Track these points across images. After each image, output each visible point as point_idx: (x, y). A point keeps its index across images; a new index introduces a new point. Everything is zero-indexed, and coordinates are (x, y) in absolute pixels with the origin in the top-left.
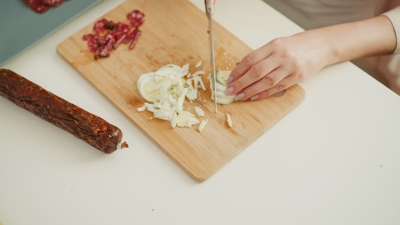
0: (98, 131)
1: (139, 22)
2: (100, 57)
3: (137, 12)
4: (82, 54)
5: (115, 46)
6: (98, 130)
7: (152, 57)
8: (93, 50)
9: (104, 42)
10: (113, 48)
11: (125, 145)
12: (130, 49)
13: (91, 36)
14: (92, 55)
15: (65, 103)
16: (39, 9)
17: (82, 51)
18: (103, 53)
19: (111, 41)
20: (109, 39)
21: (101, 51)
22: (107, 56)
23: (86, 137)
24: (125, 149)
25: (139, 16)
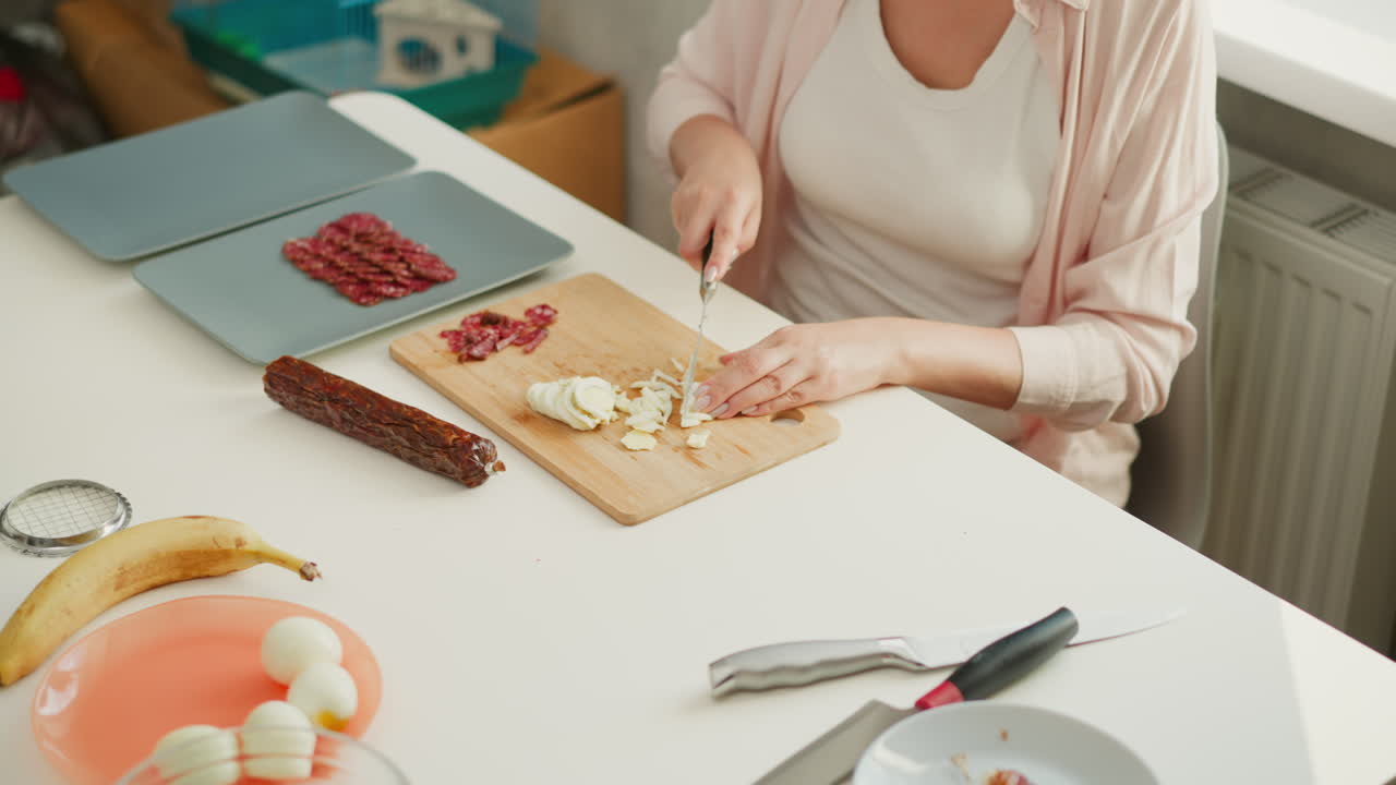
0: (455, 440)
1: (548, 320)
2: (472, 358)
3: (544, 307)
4: (437, 355)
5: (499, 347)
6: (454, 436)
7: (564, 365)
8: (456, 349)
9: (479, 338)
10: (494, 349)
11: (502, 467)
12: (526, 352)
13: (457, 334)
14: (455, 357)
15: (399, 405)
16: (363, 300)
17: (436, 351)
18: (476, 352)
19: (491, 337)
20: (489, 335)
21: (471, 349)
22: (481, 359)
23: (432, 451)
24: (500, 473)
25: (547, 312)
